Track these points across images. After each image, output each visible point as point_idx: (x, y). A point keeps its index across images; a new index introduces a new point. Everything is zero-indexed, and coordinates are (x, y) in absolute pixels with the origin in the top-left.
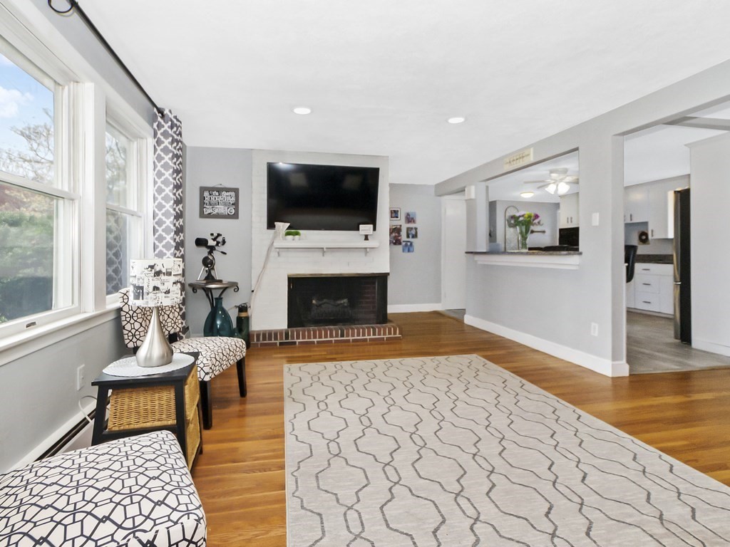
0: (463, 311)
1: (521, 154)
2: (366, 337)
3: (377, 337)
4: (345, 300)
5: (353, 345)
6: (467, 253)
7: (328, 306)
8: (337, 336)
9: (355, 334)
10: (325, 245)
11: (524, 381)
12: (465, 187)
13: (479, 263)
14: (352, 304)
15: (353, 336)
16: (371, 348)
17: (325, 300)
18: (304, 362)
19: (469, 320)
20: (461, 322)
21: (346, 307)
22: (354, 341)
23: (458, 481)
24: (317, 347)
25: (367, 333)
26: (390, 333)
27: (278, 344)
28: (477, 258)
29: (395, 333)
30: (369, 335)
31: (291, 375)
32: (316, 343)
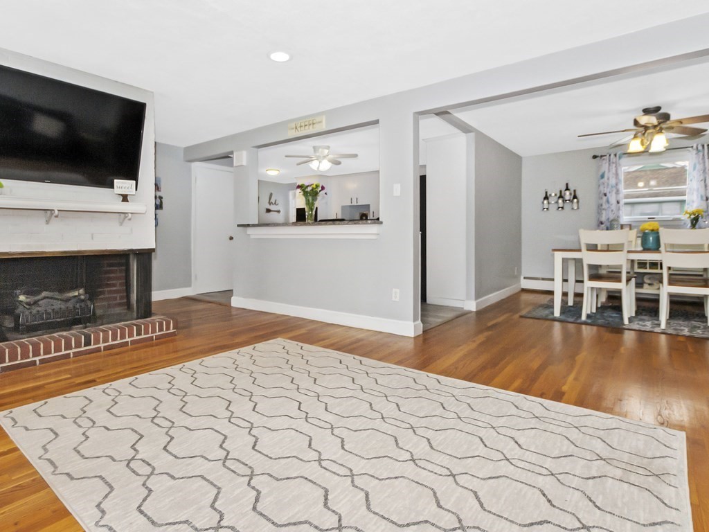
0: (230, 293)
1: (310, 120)
2: (128, 339)
3: (143, 336)
4: (81, 291)
5: (105, 356)
6: (238, 226)
7: (49, 302)
8: (78, 345)
9: (105, 337)
10: (56, 206)
12: (232, 153)
13: (252, 237)
14: (93, 295)
15: (105, 340)
16: (135, 355)
17: (44, 294)
18: (35, 399)
19: (236, 302)
20: (228, 305)
21: (82, 301)
22: (106, 348)
24: (41, 369)
25: (125, 333)
26: (161, 329)
28: (250, 231)
29: (168, 328)
30: (131, 335)
31: (27, 429)
32: (38, 362)
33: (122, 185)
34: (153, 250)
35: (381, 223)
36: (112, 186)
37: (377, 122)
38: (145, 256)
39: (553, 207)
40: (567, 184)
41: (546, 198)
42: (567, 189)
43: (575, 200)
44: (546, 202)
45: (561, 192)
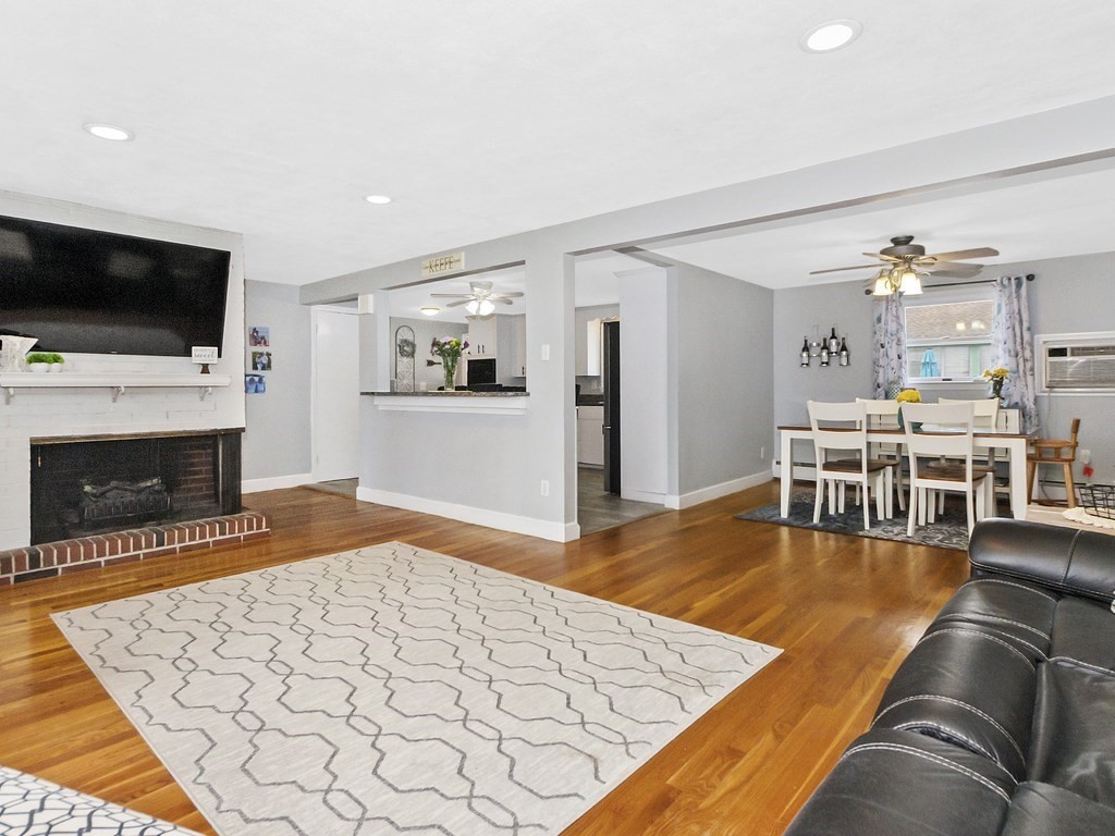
0: (355, 481)
1: (446, 258)
2: (208, 539)
3: (228, 536)
4: (155, 481)
5: (180, 559)
6: (362, 394)
7: (120, 494)
8: (149, 545)
9: (181, 537)
10: (122, 382)
11: (475, 565)
12: (357, 295)
13: (380, 408)
14: (170, 485)
15: (182, 540)
16: (217, 557)
17: (113, 483)
18: (94, 602)
19: (363, 494)
20: (353, 498)
21: (159, 492)
22: (183, 549)
23: (456, 704)
24: (107, 571)
25: (208, 533)
26: (250, 528)
27: (12, 580)
28: (378, 400)
29: (259, 527)
30: (212, 534)
31: (82, 629)
32: (103, 564)
33: (202, 353)
34: (243, 430)
35: (528, 395)
36: (189, 354)
37: (523, 263)
38: (233, 437)
39: (815, 362)
40: (833, 330)
41: (806, 348)
42: (833, 337)
43: (844, 353)
44: (805, 354)
45: (825, 340)
